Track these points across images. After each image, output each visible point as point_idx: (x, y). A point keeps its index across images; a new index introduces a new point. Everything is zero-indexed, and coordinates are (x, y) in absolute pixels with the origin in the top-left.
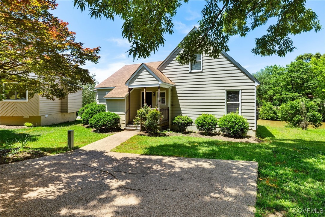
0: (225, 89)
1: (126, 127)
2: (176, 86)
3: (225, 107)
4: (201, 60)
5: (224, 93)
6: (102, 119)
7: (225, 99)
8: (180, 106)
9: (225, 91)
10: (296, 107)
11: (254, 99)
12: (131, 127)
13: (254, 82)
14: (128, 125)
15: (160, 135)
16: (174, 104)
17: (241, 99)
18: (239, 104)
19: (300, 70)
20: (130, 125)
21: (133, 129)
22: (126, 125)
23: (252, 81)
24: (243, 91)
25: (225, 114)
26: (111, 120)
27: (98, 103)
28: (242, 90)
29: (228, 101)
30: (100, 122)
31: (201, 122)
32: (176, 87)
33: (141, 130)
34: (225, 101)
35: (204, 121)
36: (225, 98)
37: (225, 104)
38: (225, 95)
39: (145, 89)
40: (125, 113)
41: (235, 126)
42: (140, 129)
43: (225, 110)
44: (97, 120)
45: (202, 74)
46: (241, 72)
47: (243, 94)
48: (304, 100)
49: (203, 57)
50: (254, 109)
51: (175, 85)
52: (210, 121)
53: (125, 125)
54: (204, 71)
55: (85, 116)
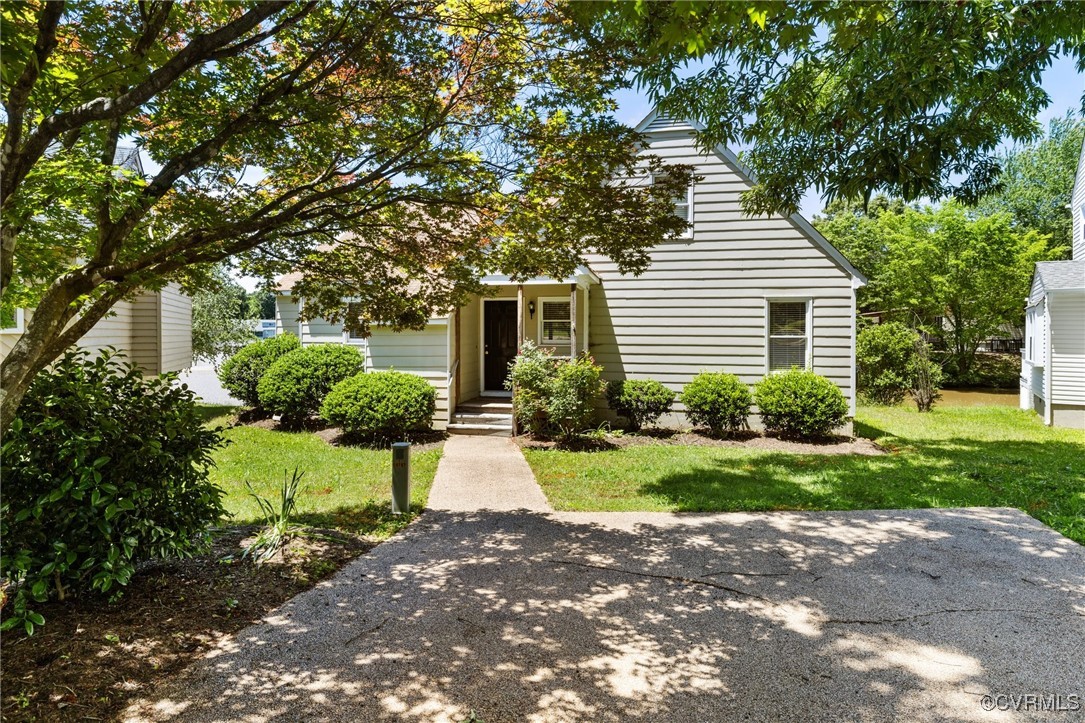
0: (764, 296)
1: (451, 422)
2: (604, 283)
3: (765, 351)
4: (690, 202)
5: (762, 307)
6: (384, 398)
7: (763, 327)
8: (620, 347)
9: (764, 303)
10: (886, 347)
11: (850, 327)
12: (473, 421)
13: (849, 277)
14: (458, 416)
15: (590, 446)
16: (597, 340)
17: (814, 327)
18: (805, 340)
19: (852, 241)
20: (464, 416)
21: (485, 430)
22: (452, 415)
23: (843, 274)
24: (818, 302)
25: (764, 370)
26: (416, 401)
27: (308, 338)
28: (814, 298)
29: (771, 332)
30: (380, 407)
31: (710, 398)
32: (605, 285)
33: (515, 430)
34: (765, 332)
35: (720, 396)
36: (765, 322)
37: (765, 342)
38: (765, 312)
39: (520, 292)
40: (447, 374)
41: (816, 407)
42: (511, 427)
43: (765, 361)
44: (367, 400)
45: (693, 246)
46: (811, 246)
47: (818, 312)
48: (895, 328)
49: (695, 194)
50: (849, 357)
51: (600, 280)
52: (737, 394)
53: (447, 415)
54: (698, 237)
55: (278, 389)
